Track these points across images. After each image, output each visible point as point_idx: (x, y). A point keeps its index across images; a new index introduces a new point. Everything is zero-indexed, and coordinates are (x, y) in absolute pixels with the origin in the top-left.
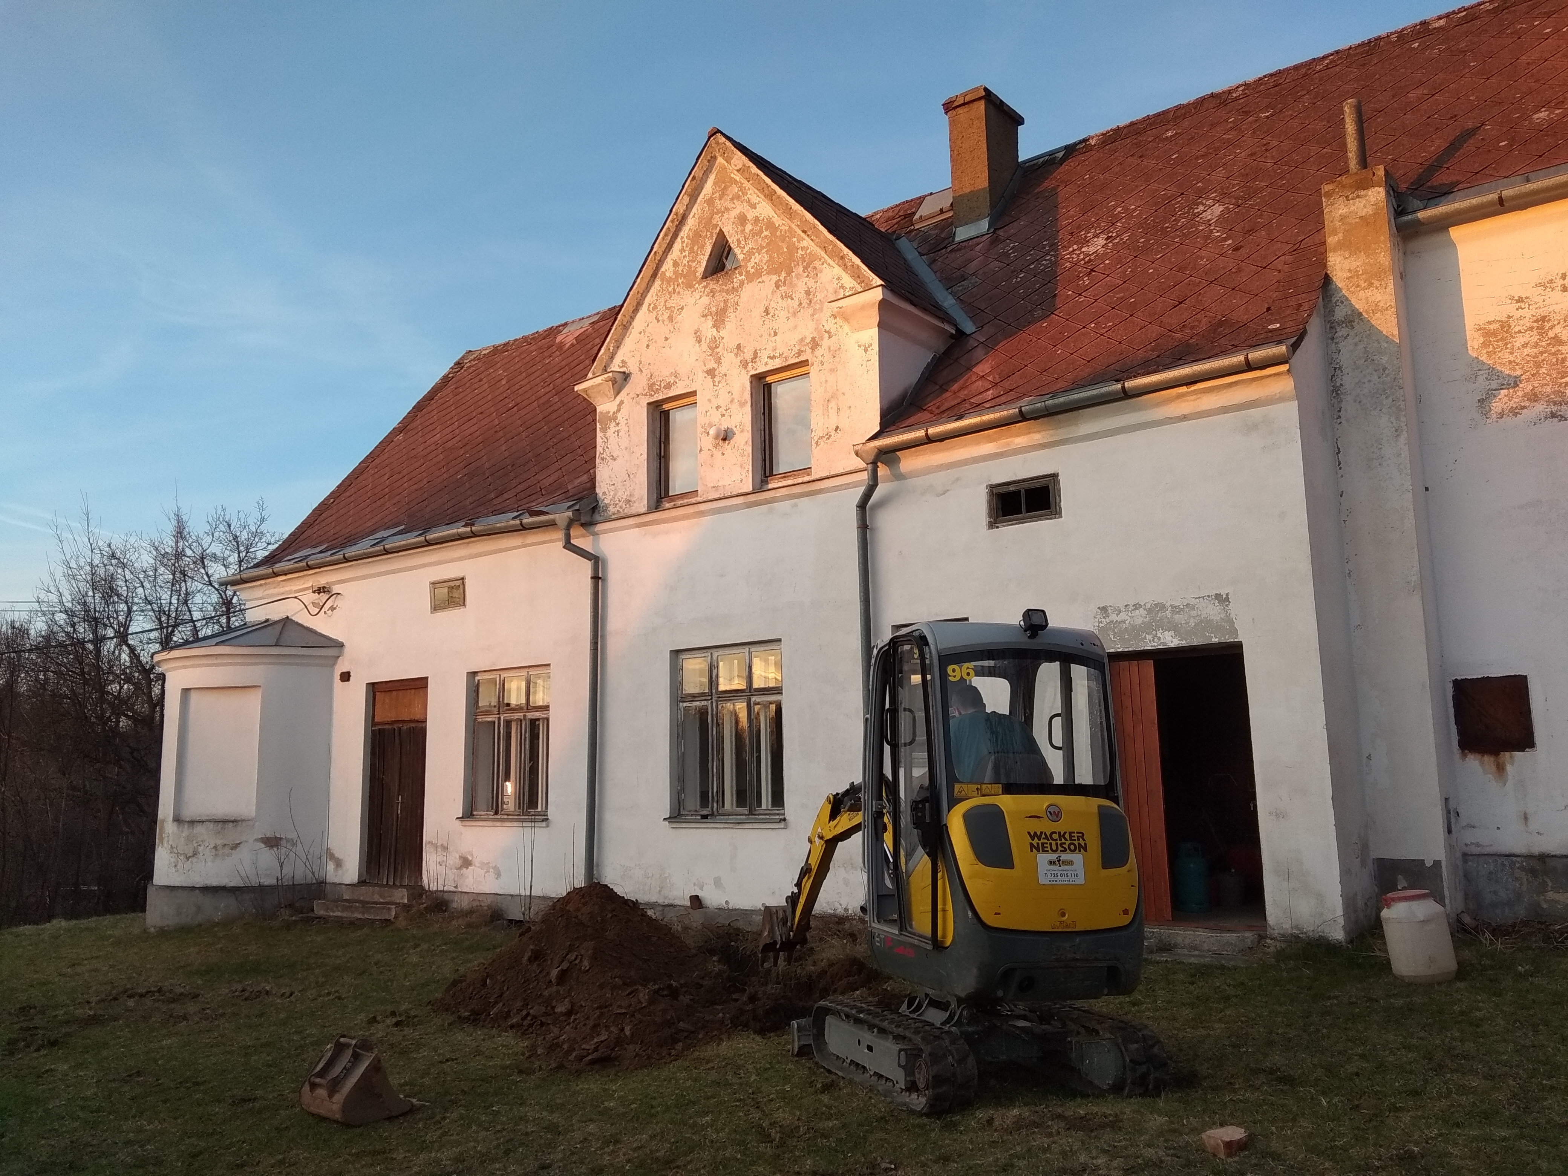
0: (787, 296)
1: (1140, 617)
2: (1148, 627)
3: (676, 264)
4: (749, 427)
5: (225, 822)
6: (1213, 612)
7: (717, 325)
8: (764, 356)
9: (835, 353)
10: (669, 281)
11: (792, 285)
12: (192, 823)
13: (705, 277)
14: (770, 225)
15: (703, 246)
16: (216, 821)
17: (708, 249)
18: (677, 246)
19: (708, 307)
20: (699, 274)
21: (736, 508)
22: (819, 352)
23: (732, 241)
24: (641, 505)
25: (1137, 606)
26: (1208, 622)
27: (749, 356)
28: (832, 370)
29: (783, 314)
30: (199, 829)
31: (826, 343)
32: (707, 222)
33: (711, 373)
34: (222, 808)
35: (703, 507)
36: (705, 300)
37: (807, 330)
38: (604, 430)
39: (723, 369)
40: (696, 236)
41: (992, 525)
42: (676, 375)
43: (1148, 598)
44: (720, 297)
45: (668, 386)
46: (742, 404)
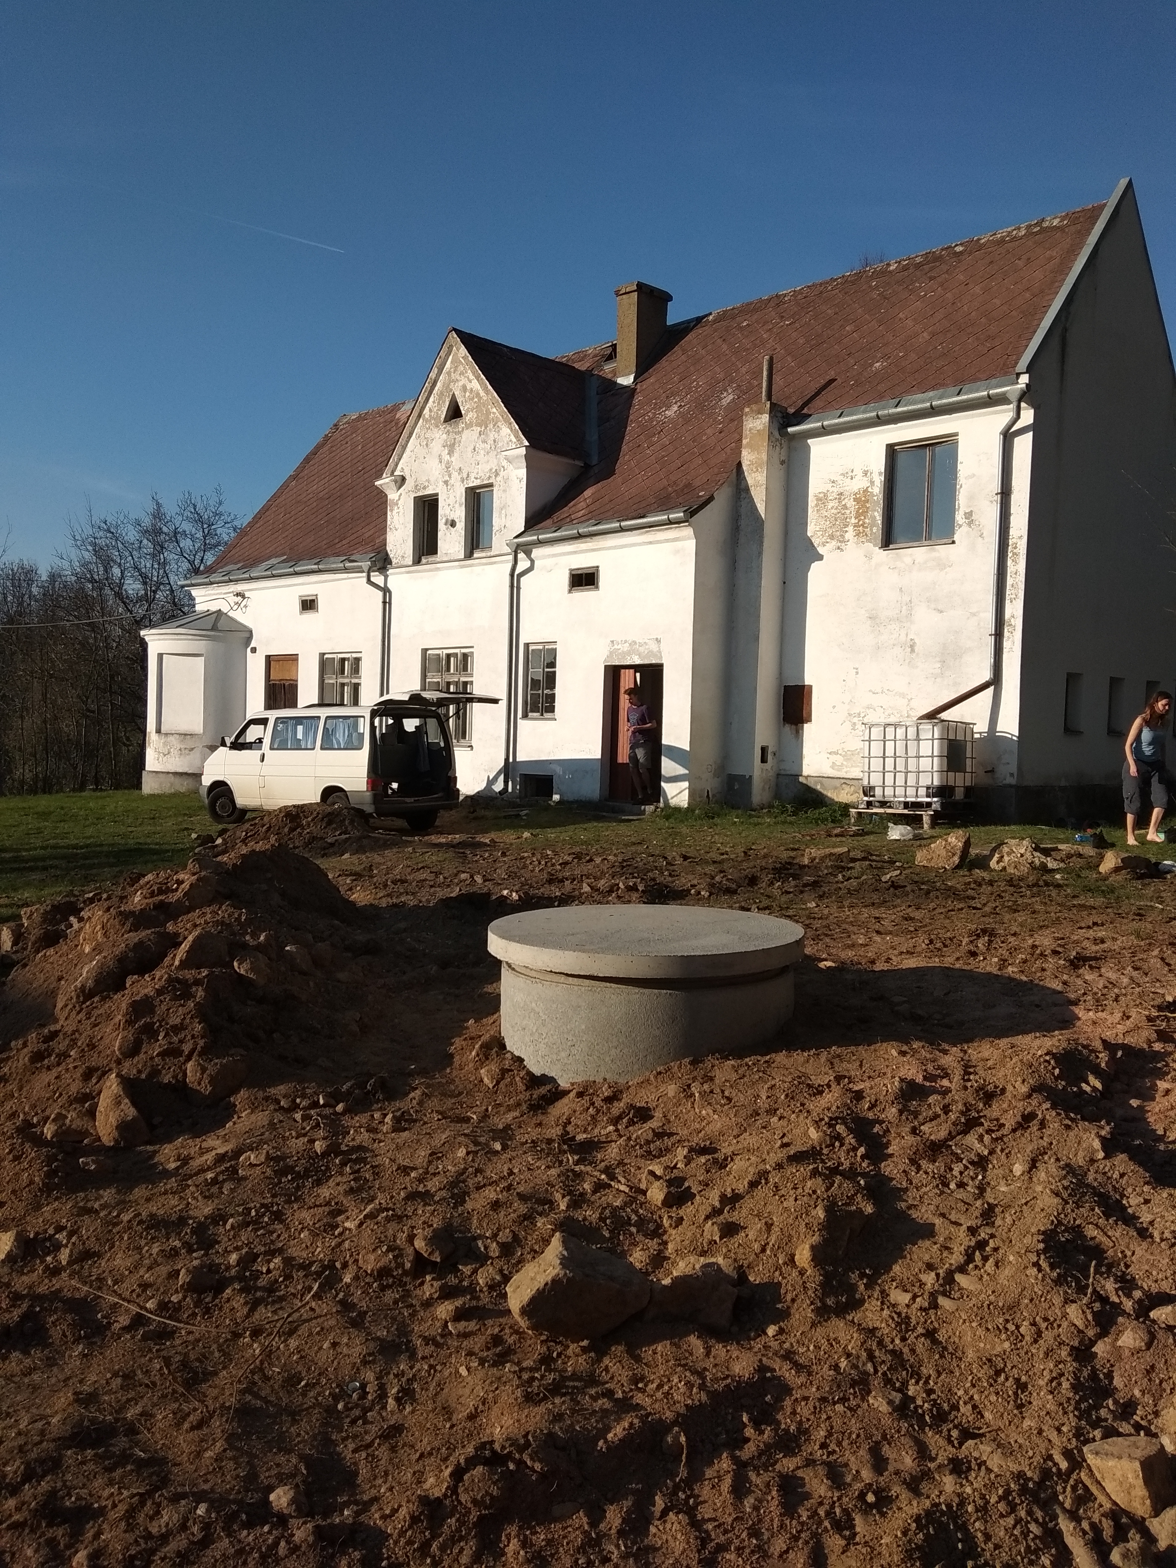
0: (484, 442)
1: (626, 647)
2: (629, 653)
3: (430, 410)
4: (463, 520)
5: (186, 735)
6: (654, 647)
7: (451, 453)
8: (472, 476)
9: (506, 480)
10: (427, 421)
11: (487, 435)
12: (166, 734)
13: (446, 421)
14: (478, 395)
15: (444, 402)
16: (180, 734)
17: (447, 403)
18: (431, 399)
19: (446, 441)
20: (442, 419)
21: (455, 567)
22: (498, 479)
23: (459, 401)
24: (409, 561)
25: (626, 642)
26: (651, 652)
27: (465, 476)
28: (505, 491)
29: (482, 452)
30: (171, 738)
31: (502, 473)
32: (447, 386)
33: (446, 482)
34: (184, 727)
35: (438, 565)
36: (445, 436)
37: (493, 465)
38: (392, 510)
39: (452, 482)
40: (441, 395)
41: (570, 591)
42: (428, 481)
43: (630, 639)
44: (452, 436)
45: (424, 488)
46: (461, 505)
